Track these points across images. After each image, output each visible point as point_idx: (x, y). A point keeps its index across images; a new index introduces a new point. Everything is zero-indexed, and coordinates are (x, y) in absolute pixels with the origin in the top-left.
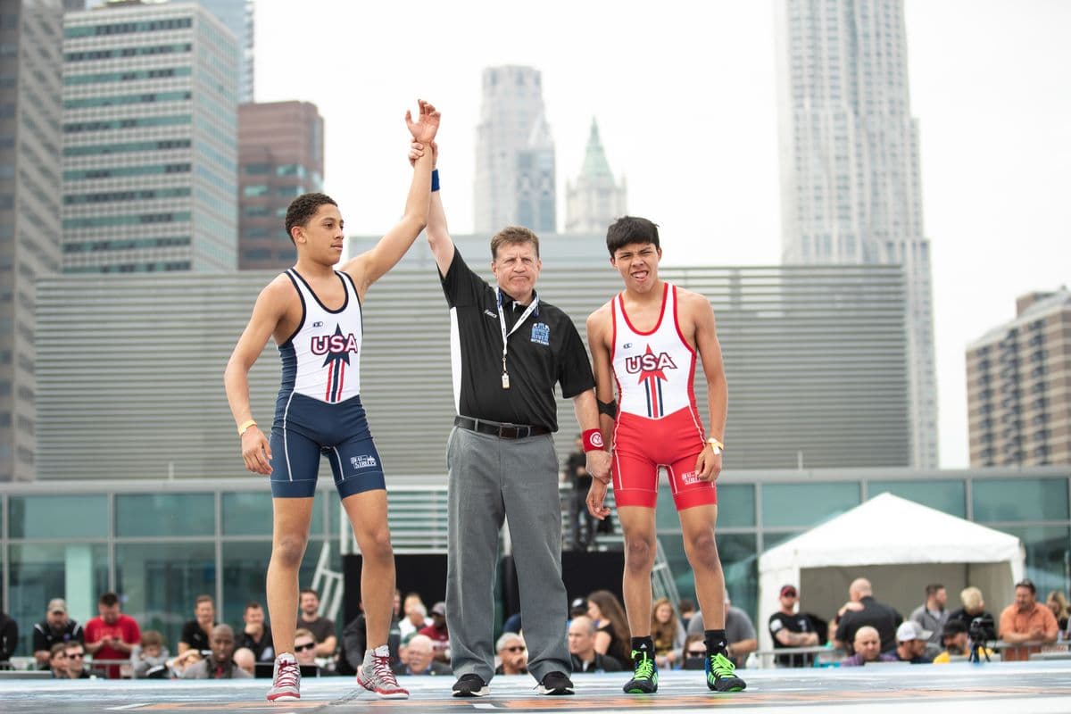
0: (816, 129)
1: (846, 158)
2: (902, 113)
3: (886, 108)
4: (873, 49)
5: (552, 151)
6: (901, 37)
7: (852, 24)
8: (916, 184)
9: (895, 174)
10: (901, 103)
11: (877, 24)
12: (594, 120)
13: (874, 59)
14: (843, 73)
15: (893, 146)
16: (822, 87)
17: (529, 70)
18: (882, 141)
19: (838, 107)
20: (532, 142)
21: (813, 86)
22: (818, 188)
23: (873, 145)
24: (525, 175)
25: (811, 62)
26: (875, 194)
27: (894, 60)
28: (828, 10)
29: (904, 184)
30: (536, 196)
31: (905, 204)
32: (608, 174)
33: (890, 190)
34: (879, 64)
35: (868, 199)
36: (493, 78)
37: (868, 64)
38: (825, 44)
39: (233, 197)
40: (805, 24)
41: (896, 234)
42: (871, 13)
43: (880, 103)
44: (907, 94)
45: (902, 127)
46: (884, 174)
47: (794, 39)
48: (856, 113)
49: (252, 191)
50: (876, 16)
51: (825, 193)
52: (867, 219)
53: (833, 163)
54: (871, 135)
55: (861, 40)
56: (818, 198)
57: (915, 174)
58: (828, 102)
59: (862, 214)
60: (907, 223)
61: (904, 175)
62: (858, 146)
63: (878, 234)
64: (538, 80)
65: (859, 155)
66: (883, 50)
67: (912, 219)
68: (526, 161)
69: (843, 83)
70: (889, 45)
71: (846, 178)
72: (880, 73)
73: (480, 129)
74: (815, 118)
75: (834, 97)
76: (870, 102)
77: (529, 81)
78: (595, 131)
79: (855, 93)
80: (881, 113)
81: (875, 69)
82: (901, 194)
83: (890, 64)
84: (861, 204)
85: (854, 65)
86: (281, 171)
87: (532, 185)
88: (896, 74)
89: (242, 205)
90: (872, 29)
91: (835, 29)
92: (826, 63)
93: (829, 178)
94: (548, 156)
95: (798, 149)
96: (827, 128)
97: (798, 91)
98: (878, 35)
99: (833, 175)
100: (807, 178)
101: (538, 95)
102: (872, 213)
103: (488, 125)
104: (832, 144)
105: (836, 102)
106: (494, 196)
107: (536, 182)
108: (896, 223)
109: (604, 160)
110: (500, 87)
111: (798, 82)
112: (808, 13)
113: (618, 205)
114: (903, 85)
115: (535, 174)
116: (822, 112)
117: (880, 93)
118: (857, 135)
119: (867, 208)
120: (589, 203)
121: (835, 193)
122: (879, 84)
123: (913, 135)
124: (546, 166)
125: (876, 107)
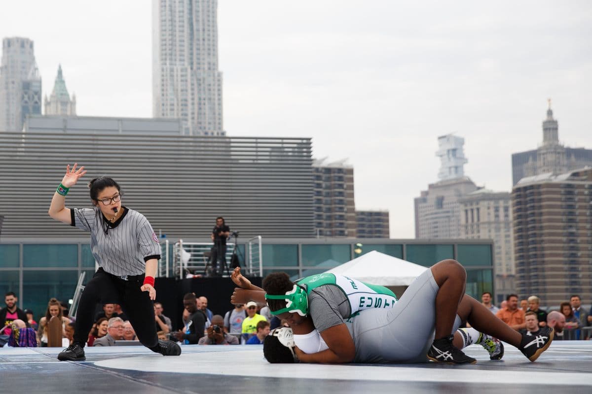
0: (172, 76)
1: (187, 91)
2: (214, 69)
3: (206, 66)
4: (201, 38)
5: (40, 82)
6: (215, 31)
7: (191, 25)
8: (220, 104)
9: (210, 99)
10: (214, 64)
11: (204, 24)
12: (60, 67)
13: (201, 42)
14: (186, 49)
15: (210, 85)
16: (175, 55)
17: (28, 40)
18: (204, 82)
19: (183, 65)
20: (29, 77)
21: (171, 55)
22: (172, 105)
23: (200, 85)
24: (26, 93)
25: (171, 42)
26: (200, 109)
27: (211, 43)
28: (180, 17)
29: (214, 104)
30: (31, 104)
31: (214, 114)
32: (67, 95)
33: (207, 106)
34: (204, 45)
35: (196, 111)
36: (8, 43)
37: (198, 45)
38: (178, 34)
40: (168, 23)
41: (209, 129)
42: (200, 19)
43: (204, 64)
44: (217, 60)
45: (214, 76)
46: (204, 99)
47: (162, 30)
48: (192, 69)
50: (203, 20)
51: (175, 107)
52: (196, 121)
53: (180, 93)
54: (199, 80)
55: (195, 33)
56: (172, 110)
57: (220, 99)
58: (178, 63)
59: (193, 118)
60: (215, 123)
61: (214, 99)
62: (192, 85)
63: (201, 128)
64: (31, 46)
65: (192, 89)
66: (206, 37)
67: (217, 121)
68: (26, 86)
69: (186, 53)
70: (209, 35)
71: (186, 100)
72: (204, 49)
73: (1, 69)
74: (172, 70)
75: (181, 60)
76: (199, 63)
77: (27, 46)
78: (60, 72)
79: (191, 59)
80: (204, 69)
81: (201, 47)
82: (212, 109)
83: (209, 45)
84: (193, 113)
85: (191, 44)
87: (29, 98)
88: (212, 50)
90: (201, 27)
91: (183, 26)
92: (178, 43)
93: (178, 100)
94: (38, 84)
95: (163, 85)
96: (177, 76)
97: (164, 57)
98: (204, 30)
99: (180, 99)
100: (167, 100)
101: (31, 53)
102: (198, 119)
103: (6, 67)
104: (180, 83)
105: (182, 63)
106: (8, 103)
107: (31, 97)
108: (210, 123)
109: (65, 87)
110: (12, 48)
111: (164, 52)
112: (170, 18)
113: (71, 110)
114: (215, 55)
115: (31, 93)
116: (175, 68)
117: (204, 59)
118: (192, 80)
119: (196, 116)
120: (57, 108)
121: (180, 108)
122: (204, 54)
123: (219, 80)
124: (37, 89)
125: (202, 66)
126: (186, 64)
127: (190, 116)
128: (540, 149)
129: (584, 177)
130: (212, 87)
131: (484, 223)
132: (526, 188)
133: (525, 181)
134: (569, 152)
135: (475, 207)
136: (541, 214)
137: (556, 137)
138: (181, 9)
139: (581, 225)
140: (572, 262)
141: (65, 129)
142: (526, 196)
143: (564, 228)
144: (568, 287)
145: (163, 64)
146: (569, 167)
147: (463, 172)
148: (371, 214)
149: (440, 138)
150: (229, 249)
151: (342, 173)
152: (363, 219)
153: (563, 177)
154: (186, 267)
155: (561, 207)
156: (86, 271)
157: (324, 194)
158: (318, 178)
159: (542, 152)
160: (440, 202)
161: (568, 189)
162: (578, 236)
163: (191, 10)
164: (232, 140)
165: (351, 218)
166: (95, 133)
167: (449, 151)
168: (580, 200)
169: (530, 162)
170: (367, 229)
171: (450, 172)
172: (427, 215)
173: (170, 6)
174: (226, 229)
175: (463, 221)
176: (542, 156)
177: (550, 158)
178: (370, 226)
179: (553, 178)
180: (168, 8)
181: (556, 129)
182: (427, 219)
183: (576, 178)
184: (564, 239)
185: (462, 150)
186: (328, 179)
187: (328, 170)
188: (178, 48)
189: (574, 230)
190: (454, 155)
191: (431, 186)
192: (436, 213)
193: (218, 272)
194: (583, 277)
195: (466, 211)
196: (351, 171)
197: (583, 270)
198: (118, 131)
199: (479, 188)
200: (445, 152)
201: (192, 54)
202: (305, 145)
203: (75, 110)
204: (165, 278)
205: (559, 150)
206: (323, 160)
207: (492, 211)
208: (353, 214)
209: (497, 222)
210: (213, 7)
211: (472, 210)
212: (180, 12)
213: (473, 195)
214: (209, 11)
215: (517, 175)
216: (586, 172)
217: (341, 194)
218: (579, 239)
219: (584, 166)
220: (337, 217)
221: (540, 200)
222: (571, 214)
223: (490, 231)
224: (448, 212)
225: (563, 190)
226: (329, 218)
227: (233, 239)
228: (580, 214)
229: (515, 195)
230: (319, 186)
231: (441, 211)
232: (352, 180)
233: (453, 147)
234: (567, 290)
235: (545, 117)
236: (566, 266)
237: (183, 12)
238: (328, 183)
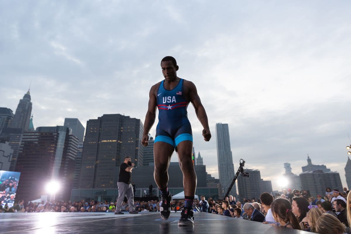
0: (221, 152)
2: (230, 151)
6: (229, 143)
12: (199, 152)
16: (221, 148)
31: (231, 160)
38: (222, 144)
46: (228, 157)
63: (228, 163)
71: (224, 158)
76: (226, 150)
83: (228, 146)
85: (225, 146)
90: (226, 142)
94: (195, 156)
109: (200, 156)
114: (230, 148)
126: (224, 150)
127: (225, 161)
130: (230, 155)
132: (306, 174)
137: (311, 163)
139: (318, 183)
140: (317, 192)
145: (219, 150)
151: (257, 172)
153: (311, 172)
159: (308, 166)
163: (224, 139)
167: (287, 167)
177: (311, 167)
183: (314, 172)
185: (290, 166)
189: (316, 185)
215: (303, 171)
216: (317, 171)
222: (315, 181)
225: (312, 175)
235: (307, 158)
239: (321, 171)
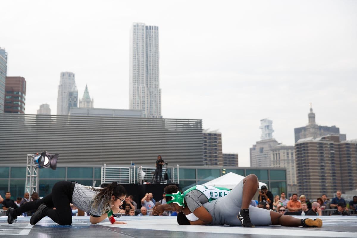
0: (138, 90)
1: (145, 97)
2: (157, 87)
3: (154, 86)
4: (152, 73)
5: (77, 92)
6: (158, 70)
7: (147, 67)
8: (160, 103)
9: (155, 101)
10: (157, 85)
11: (153, 67)
12: (87, 86)
13: (152, 75)
14: (145, 78)
15: (155, 95)
16: (140, 81)
17: (72, 73)
18: (153, 94)
19: (143, 85)
20: (72, 90)
21: (138, 80)
22: (138, 103)
23: (151, 94)
24: (71, 97)
25: (138, 75)
26: (151, 105)
27: (156, 75)
28: (142, 63)
29: (157, 103)
30: (73, 102)
31: (157, 108)
32: (89, 98)
33: (154, 104)
34: (153, 76)
35: (149, 106)
36: (63, 75)
37: (150, 76)
38: (141, 71)
39: (4, 99)
40: (137, 66)
41: (155, 115)
42: (151, 64)
43: (153, 85)
44: (159, 83)
45: (157, 90)
46: (153, 101)
47: (134, 70)
48: (147, 87)
49: (7, 97)
50: (153, 65)
51: (139, 105)
52: (149, 111)
53: (141, 98)
54: (150, 92)
55: (149, 71)
57: (160, 101)
58: (141, 84)
59: (148, 110)
60: (157, 112)
61: (157, 101)
62: (147, 94)
63: (151, 114)
64: (74, 76)
65: (147, 96)
66: (154, 73)
67: (159, 111)
68: (71, 94)
69: (145, 80)
70: (155, 72)
71: (144, 101)
72: (153, 78)
73: (60, 86)
74: (138, 88)
75: (142, 83)
76: (150, 85)
77: (72, 76)
78: (86, 88)
79: (147, 83)
80: (153, 87)
81: (152, 77)
82: (156, 105)
83: (155, 76)
84: (147, 107)
85: (147, 76)
86: (15, 93)
87: (72, 100)
88: (157, 79)
89: (6, 100)
90: (152, 68)
91: (143, 68)
92: (141, 75)
93: (140, 101)
94: (76, 93)
95: (134, 94)
96: (140, 90)
97: (134, 81)
98: (153, 70)
99: (141, 101)
100: (135, 101)
101: (73, 79)
102: (150, 110)
103: (62, 85)
104: (141, 94)
105: (143, 84)
106: (62, 102)
107: (73, 99)
108: (155, 112)
109: (88, 95)
110: (65, 77)
111: (135, 79)
112: (137, 64)
113: (91, 105)
114: (158, 81)
115: (73, 97)
116: (139, 87)
117: (153, 83)
118: (147, 92)
119: (149, 108)
120: (85, 104)
121: (142, 105)
122: (153, 81)
123: (160, 93)
124: (76, 96)
125: (152, 86)
126: (145, 85)
127: (146, 109)
128: (307, 126)
129: (328, 140)
130: (156, 96)
131: (282, 160)
132: (301, 144)
133: (301, 141)
134: (320, 128)
135: (277, 152)
136: (308, 156)
137: (314, 121)
138: (142, 60)
139: (326, 161)
140: (323, 179)
141: (88, 114)
142: (301, 148)
143: (319, 163)
144: (321, 190)
145: (134, 85)
146: (321, 135)
147: (272, 136)
148: (229, 155)
149: (261, 120)
150: (163, 171)
151: (216, 136)
152: (226, 158)
153: (318, 139)
154: (143, 179)
155: (317, 153)
156: (97, 180)
157: (208, 145)
158: (205, 138)
159: (308, 127)
160: (262, 150)
161: (321, 145)
162: (325, 167)
163: (147, 60)
164: (166, 120)
165: (220, 157)
166: (102, 116)
167: (265, 126)
168: (326, 150)
169: (303, 132)
170: (228, 162)
171: (266, 136)
172: (255, 156)
173: (138, 59)
174: (162, 161)
175: (272, 159)
176: (308, 130)
177: (312, 130)
178: (229, 161)
179: (313, 139)
180: (136, 59)
181: (314, 117)
182: (255, 158)
183: (324, 140)
184: (319, 168)
185: (271, 126)
186: (210, 139)
187: (210, 134)
188: (141, 78)
189: (323, 164)
190: (268, 128)
191: (257, 143)
192: (260, 155)
193: (158, 181)
194: (328, 186)
195: (274, 154)
196: (220, 135)
197: (328, 183)
198: (112, 115)
199: (279, 144)
200: (264, 127)
201: (147, 80)
202: (199, 123)
203: (93, 105)
204: (133, 184)
205: (316, 127)
206: (207, 130)
207: (286, 154)
208: (221, 155)
209: (288, 160)
210: (157, 59)
211: (276, 154)
212: (142, 61)
213: (277, 147)
214: (155, 61)
215: (297, 138)
216: (328, 137)
217: (216, 145)
218: (326, 168)
219: (327, 135)
220: (214, 156)
221: (308, 150)
222: (322, 156)
223: (285, 164)
224: (265, 155)
225: (318, 146)
226: (210, 157)
227: (165, 166)
228: (326, 157)
229: (296, 147)
230: (205, 142)
231: (261, 154)
232: (221, 139)
233: (267, 124)
234: (321, 192)
235: (309, 112)
236: (320, 181)
237: (143, 61)
238: (210, 140)
239: (337, 139)
